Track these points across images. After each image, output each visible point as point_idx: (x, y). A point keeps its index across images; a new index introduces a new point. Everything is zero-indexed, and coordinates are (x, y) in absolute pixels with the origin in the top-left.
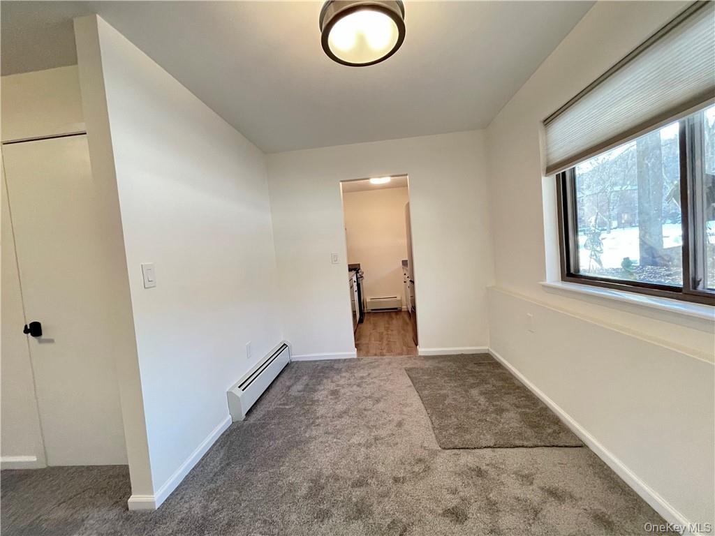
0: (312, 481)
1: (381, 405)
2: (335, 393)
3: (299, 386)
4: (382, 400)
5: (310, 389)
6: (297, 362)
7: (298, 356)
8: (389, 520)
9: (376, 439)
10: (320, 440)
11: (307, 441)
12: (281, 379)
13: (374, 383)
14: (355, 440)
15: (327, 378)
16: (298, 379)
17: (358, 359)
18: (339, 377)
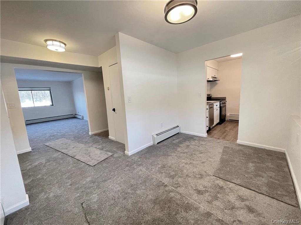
0: (163, 165)
1: (201, 155)
2: (188, 146)
3: (177, 141)
4: (203, 153)
5: (180, 142)
6: (182, 133)
7: (183, 131)
8: (177, 182)
9: (191, 163)
10: (173, 157)
11: (168, 156)
12: (173, 137)
13: (205, 147)
14: (183, 161)
15: (188, 141)
16: (178, 138)
17: (206, 138)
18: (193, 142)
